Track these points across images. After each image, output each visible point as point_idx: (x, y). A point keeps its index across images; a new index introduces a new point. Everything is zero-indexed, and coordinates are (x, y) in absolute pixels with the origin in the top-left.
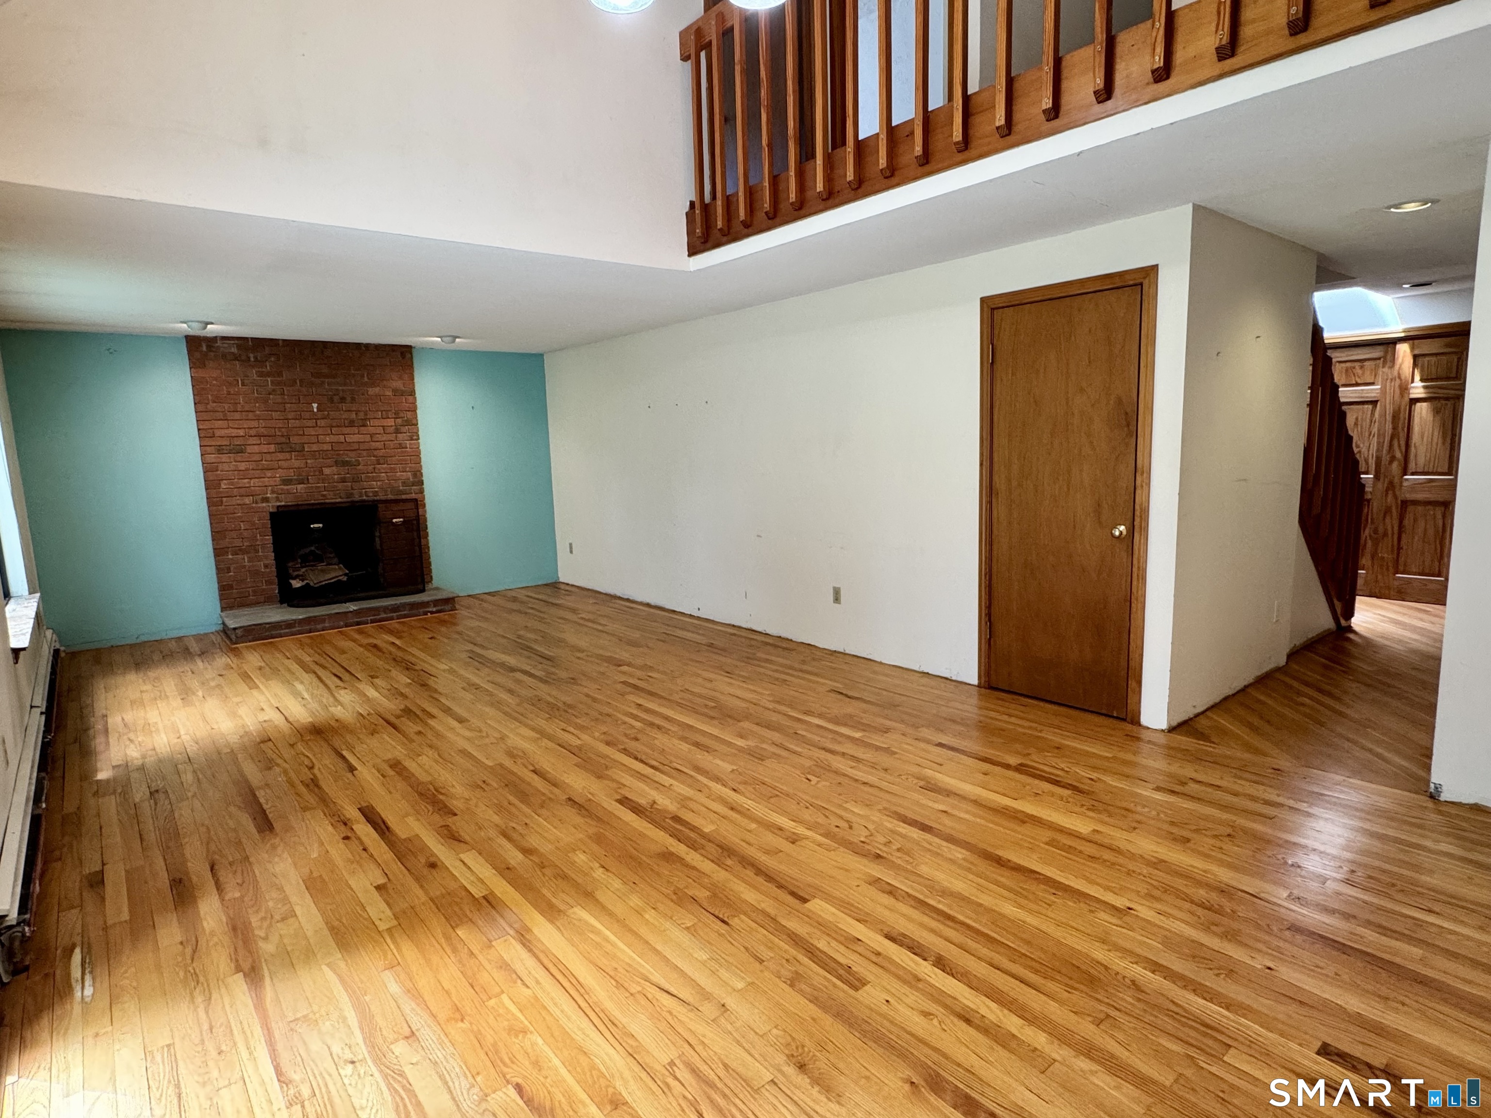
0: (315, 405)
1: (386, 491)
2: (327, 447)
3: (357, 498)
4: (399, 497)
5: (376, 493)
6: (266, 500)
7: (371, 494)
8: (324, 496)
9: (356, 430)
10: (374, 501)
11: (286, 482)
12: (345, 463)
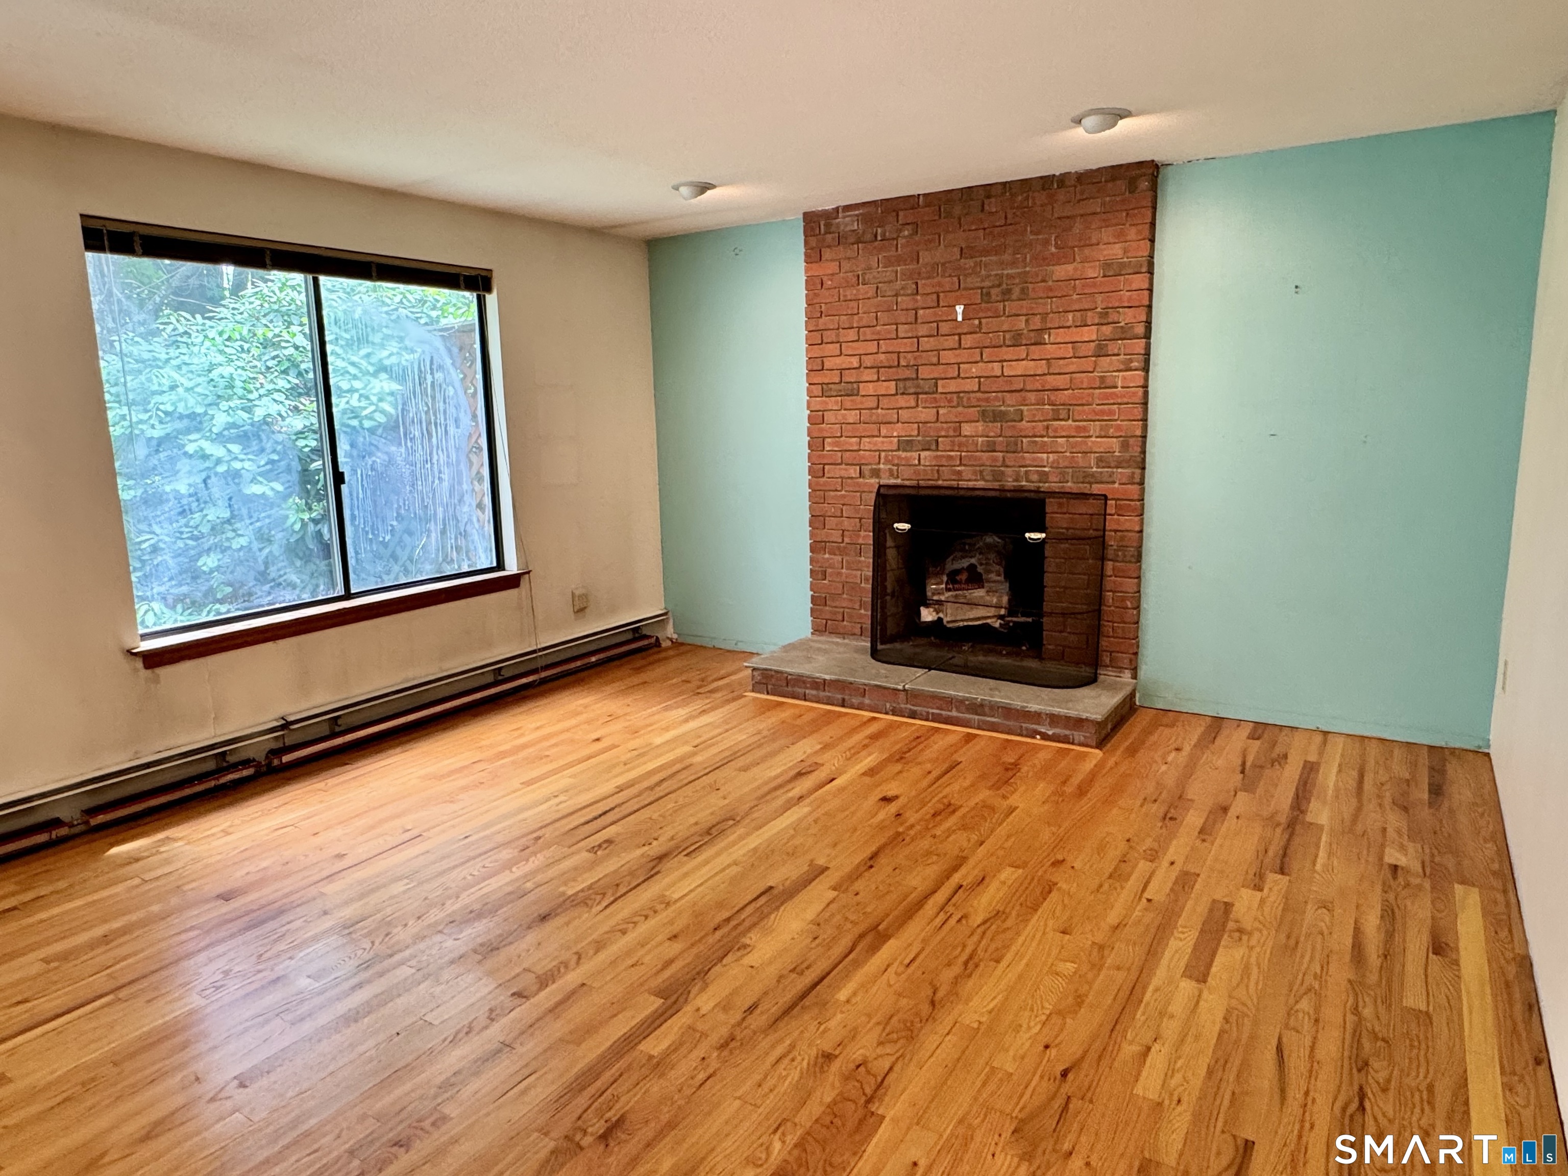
0: (960, 309)
1: (1063, 474)
2: (973, 385)
3: (1010, 483)
4: (1085, 488)
5: (1044, 477)
6: (876, 473)
7: (1035, 477)
8: (959, 473)
9: (1022, 351)
10: (1037, 491)
11: (905, 445)
12: (998, 417)
